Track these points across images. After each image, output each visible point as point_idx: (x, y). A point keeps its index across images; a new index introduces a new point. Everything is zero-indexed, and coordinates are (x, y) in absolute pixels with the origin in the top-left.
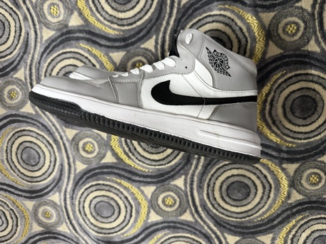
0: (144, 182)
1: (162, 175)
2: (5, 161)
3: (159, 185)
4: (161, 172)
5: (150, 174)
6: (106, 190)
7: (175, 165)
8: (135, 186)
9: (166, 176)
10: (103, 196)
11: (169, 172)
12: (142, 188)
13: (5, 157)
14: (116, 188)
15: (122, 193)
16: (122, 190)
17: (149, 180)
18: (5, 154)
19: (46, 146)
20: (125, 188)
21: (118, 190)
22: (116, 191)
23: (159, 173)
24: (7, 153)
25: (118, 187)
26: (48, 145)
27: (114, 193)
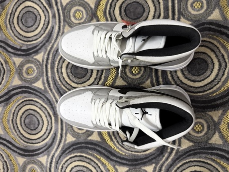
0: (119, 162)
1: (136, 160)
2: (11, 122)
3: (132, 167)
4: (136, 158)
5: (126, 157)
6: (87, 163)
7: (149, 154)
8: (111, 165)
9: (139, 162)
10: (84, 166)
11: (143, 159)
12: (117, 167)
13: (11, 118)
14: (95, 163)
15: (99, 167)
16: (100, 165)
17: (125, 162)
18: (12, 116)
19: (46, 116)
20: (103, 164)
21: (97, 164)
22: (95, 165)
23: (134, 158)
24: (13, 116)
25: (97, 162)
26: (48, 116)
27: (93, 166)
